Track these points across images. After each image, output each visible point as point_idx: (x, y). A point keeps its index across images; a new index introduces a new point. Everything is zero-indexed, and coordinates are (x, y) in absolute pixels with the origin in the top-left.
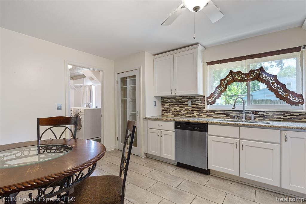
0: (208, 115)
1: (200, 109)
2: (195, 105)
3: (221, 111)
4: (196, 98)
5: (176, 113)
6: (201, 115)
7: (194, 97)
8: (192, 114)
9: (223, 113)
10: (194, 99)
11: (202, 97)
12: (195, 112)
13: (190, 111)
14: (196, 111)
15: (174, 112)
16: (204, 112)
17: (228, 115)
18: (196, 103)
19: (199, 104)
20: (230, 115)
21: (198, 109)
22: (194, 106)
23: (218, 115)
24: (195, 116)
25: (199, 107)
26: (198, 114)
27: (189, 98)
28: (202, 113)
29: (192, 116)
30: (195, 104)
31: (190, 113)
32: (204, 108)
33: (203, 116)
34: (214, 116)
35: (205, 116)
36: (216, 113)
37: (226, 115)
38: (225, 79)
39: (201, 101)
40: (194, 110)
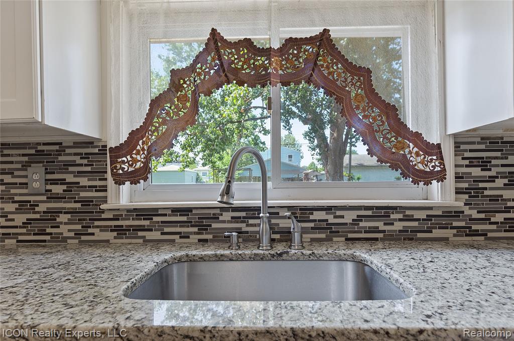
0: (121, 231)
1: (86, 202)
2: (64, 187)
4: (68, 151)
6: (90, 231)
7: (57, 147)
8: (49, 230)
9: (184, 219)
10: (60, 158)
11: (96, 150)
12: (63, 218)
13: (37, 216)
14: (69, 216)
16: (103, 216)
17: (203, 228)
18: (70, 178)
19: (84, 181)
20: (214, 225)
21: (78, 205)
22: (58, 189)
23: (166, 230)
24: (65, 239)
25: (83, 194)
26: (79, 227)
27: (33, 151)
28: (97, 223)
29: (48, 238)
30: (62, 182)
31: (41, 225)
32: (105, 200)
33: (100, 235)
34: (149, 235)
35: (110, 235)
36: (155, 219)
37: (196, 229)
38: (192, 68)
39: (89, 169)
40: (59, 212)
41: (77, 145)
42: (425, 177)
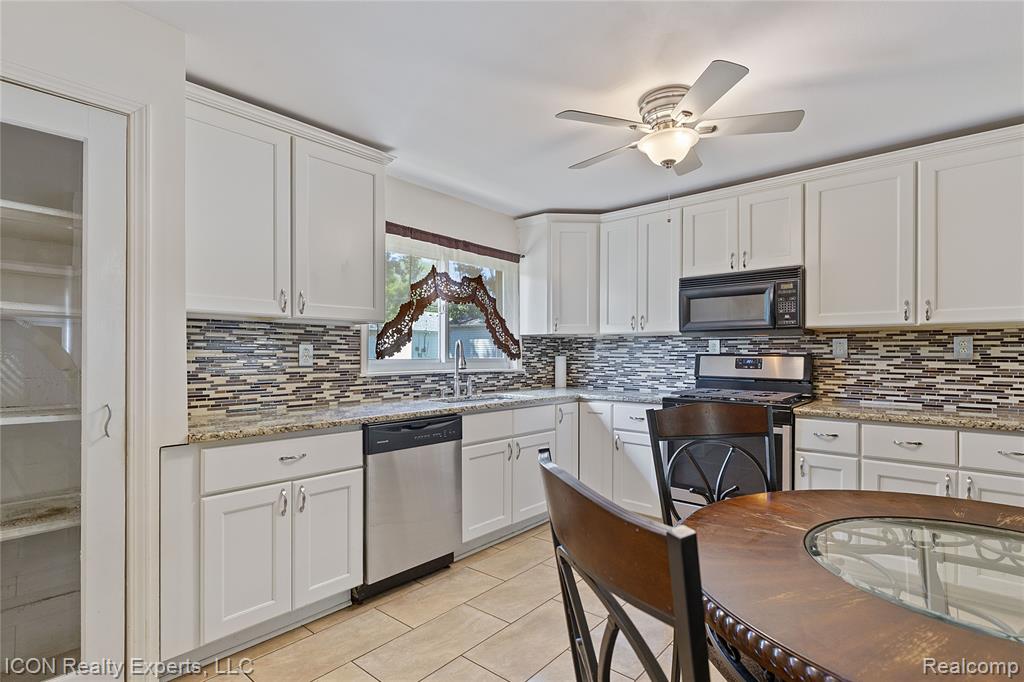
0: (367, 393)
1: (344, 373)
2: (328, 361)
3: (402, 377)
4: (331, 332)
5: (241, 397)
6: (346, 394)
7: (322, 329)
8: (314, 396)
9: (406, 382)
10: (325, 338)
11: (351, 333)
12: (326, 385)
13: (305, 385)
14: (331, 383)
15: (230, 395)
16: (356, 383)
17: (417, 388)
18: (332, 354)
19: (342, 357)
20: (423, 386)
21: (338, 375)
22: (323, 362)
23: (396, 391)
24: (327, 402)
25: (341, 366)
26: (338, 392)
27: (302, 331)
28: (351, 388)
29: (314, 402)
30: (326, 357)
31: (308, 391)
32: (359, 370)
33: (353, 397)
34: (386, 395)
35: (360, 397)
36: (389, 383)
37: (412, 389)
39: (346, 347)
40: (323, 381)
41: (338, 328)
42: (513, 356)
